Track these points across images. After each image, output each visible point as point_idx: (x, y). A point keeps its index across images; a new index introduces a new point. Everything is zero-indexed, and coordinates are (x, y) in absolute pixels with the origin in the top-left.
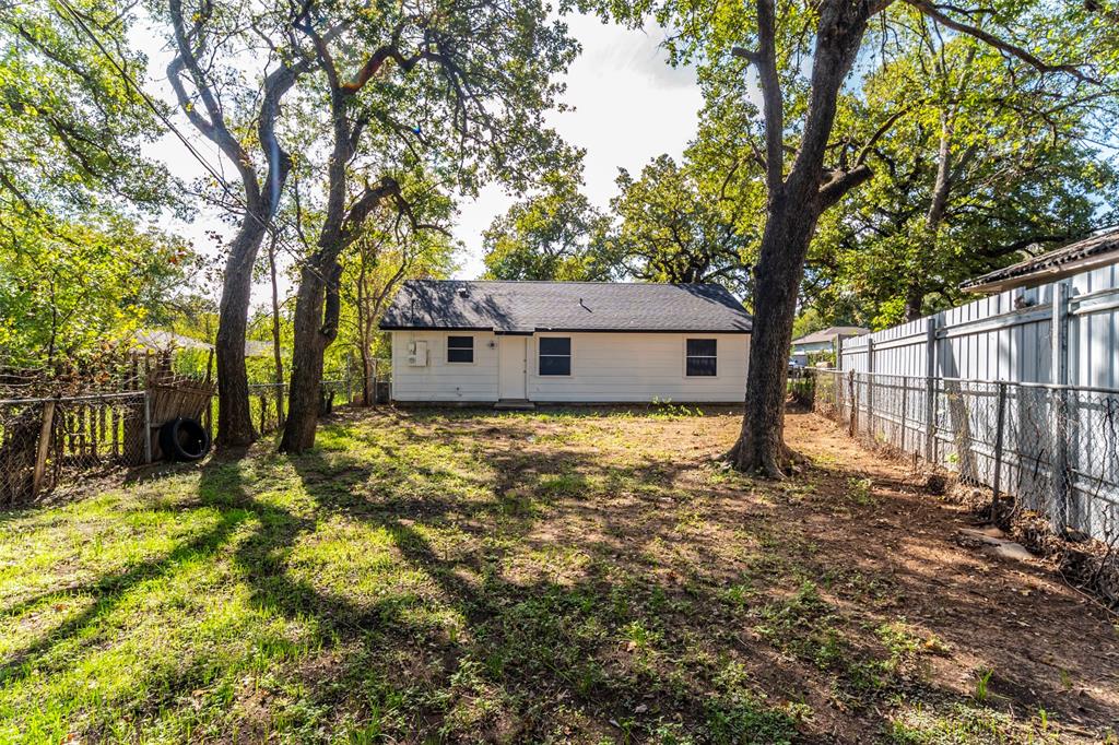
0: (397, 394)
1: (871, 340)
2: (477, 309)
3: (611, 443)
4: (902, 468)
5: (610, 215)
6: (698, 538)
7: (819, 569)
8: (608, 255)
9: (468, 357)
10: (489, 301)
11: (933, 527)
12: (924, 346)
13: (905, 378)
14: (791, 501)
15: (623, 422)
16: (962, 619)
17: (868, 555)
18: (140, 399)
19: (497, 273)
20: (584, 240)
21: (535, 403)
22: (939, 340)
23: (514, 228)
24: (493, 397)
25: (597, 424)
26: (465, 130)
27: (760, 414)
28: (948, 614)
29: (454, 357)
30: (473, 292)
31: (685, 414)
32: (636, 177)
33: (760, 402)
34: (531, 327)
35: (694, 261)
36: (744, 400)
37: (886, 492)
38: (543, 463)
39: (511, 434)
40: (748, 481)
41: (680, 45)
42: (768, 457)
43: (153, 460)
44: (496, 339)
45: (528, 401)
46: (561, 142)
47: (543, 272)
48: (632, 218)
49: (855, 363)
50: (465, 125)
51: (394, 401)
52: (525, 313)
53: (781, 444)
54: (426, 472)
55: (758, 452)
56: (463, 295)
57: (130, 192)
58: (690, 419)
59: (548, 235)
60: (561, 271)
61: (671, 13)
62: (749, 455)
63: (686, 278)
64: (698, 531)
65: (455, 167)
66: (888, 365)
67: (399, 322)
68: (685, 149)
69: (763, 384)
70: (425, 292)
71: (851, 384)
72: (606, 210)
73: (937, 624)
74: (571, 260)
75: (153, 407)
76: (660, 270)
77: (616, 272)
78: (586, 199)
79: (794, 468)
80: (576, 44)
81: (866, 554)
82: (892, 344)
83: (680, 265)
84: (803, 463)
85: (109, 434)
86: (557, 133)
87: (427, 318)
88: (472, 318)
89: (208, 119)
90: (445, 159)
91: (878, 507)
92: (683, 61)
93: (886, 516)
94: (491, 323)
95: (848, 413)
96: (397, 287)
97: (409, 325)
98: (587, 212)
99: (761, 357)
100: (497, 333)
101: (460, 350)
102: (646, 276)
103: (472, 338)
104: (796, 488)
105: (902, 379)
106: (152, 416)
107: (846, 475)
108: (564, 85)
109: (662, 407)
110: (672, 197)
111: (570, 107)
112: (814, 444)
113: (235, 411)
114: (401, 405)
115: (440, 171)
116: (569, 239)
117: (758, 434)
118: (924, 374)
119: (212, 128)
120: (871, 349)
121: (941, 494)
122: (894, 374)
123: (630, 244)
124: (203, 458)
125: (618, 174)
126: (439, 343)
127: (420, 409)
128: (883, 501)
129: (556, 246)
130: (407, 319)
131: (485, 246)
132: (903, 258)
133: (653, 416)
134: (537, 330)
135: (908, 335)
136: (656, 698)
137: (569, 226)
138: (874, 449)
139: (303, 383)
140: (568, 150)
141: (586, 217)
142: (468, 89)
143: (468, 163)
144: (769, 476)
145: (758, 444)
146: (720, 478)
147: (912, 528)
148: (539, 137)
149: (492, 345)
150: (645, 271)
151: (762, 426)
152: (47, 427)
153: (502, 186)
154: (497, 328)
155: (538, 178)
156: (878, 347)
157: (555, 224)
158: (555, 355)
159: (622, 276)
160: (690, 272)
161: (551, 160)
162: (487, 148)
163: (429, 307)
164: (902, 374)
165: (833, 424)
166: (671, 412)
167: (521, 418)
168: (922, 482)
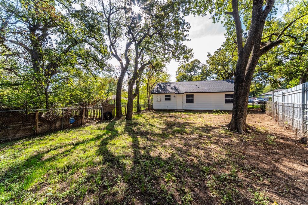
0: (154, 108)
1: (283, 92)
2: (172, 88)
3: (199, 120)
4: (292, 133)
5: (206, 64)
6: (207, 149)
7: (242, 165)
8: (206, 74)
9: (169, 99)
10: (175, 86)
11: (297, 156)
12: (301, 93)
13: (293, 104)
14: (244, 141)
15: (206, 115)
16: (297, 196)
17: (264, 163)
18: (101, 108)
19: (178, 80)
20: (200, 71)
21: (185, 110)
22: (307, 91)
23: (183, 70)
24: (175, 108)
25: (198, 115)
26: (165, 48)
27: (237, 114)
28: (290, 193)
29: (166, 99)
30: (171, 85)
31: (223, 113)
32: (213, 54)
33: (237, 111)
34: (184, 92)
35: (229, 74)
36: (232, 110)
37: (282, 141)
38: (178, 125)
39: (176, 117)
40: (232, 133)
41: (216, 17)
42: (239, 127)
43: (103, 120)
44: (176, 95)
45: (183, 109)
46: (187, 48)
47: (190, 79)
48: (211, 65)
49: (278, 100)
50: (165, 47)
51: (154, 109)
52: (183, 89)
53: (245, 123)
54: (150, 125)
55: (236, 125)
56: (169, 85)
57: (106, 70)
58: (225, 115)
59: (190, 71)
60: (194, 79)
61: (213, 10)
62: (233, 126)
63: (228, 78)
64: (208, 147)
65: (164, 57)
66: (288, 100)
67: (155, 92)
68: (222, 45)
69: (237, 106)
70: (161, 85)
71: (276, 106)
72: (205, 63)
73: (282, 196)
74: (197, 76)
75: (103, 110)
76: (220, 77)
77: (208, 78)
78: (200, 61)
79: (249, 130)
80: (188, 23)
81: (263, 162)
82: (290, 93)
83: (225, 75)
84: (253, 129)
85: (99, 114)
86: (186, 46)
87: (161, 91)
88: (171, 91)
89: (115, 54)
90: (162, 56)
91: (276, 146)
92: (217, 21)
93: (278, 149)
94: (174, 91)
95: (275, 114)
96: (155, 85)
97: (157, 92)
98: (200, 64)
99: (237, 98)
100: (176, 94)
101: (168, 98)
102: (217, 79)
103: (170, 95)
104: (247, 137)
105: (292, 105)
106: (103, 111)
107: (267, 134)
108: (188, 34)
109: (217, 111)
110: (222, 58)
111: (190, 39)
112: (261, 123)
113: (119, 111)
114: (155, 110)
115: (161, 58)
116: (196, 71)
117: (236, 120)
118: (301, 103)
119: (115, 56)
120: (283, 95)
121: (305, 144)
122: (289, 103)
123: (211, 71)
124: (112, 119)
125: (208, 54)
126: (163, 96)
127: (158, 111)
128: (278, 144)
129: (193, 73)
130: (156, 91)
131: (176, 74)
132: (299, 66)
133: (214, 114)
134: (185, 93)
135: (296, 90)
136: (162, 199)
137: (196, 68)
138: (283, 126)
139: (129, 105)
140: (189, 49)
141: (200, 65)
142: (165, 39)
143: (167, 56)
144: (239, 132)
145: (236, 123)
146: (223, 132)
147: (287, 155)
148: (182, 47)
149: (175, 96)
150: (216, 77)
151: (237, 118)
152: (84, 113)
153: (174, 60)
154: (175, 93)
155: (182, 57)
156: (285, 94)
157: (192, 68)
158: (190, 98)
159: (210, 79)
160: (229, 77)
161: (185, 53)
162: (170, 52)
163: (161, 89)
164: (292, 103)
165: (271, 118)
166: (219, 113)
167: (180, 113)
168: (298, 139)
